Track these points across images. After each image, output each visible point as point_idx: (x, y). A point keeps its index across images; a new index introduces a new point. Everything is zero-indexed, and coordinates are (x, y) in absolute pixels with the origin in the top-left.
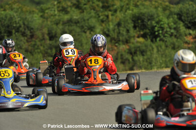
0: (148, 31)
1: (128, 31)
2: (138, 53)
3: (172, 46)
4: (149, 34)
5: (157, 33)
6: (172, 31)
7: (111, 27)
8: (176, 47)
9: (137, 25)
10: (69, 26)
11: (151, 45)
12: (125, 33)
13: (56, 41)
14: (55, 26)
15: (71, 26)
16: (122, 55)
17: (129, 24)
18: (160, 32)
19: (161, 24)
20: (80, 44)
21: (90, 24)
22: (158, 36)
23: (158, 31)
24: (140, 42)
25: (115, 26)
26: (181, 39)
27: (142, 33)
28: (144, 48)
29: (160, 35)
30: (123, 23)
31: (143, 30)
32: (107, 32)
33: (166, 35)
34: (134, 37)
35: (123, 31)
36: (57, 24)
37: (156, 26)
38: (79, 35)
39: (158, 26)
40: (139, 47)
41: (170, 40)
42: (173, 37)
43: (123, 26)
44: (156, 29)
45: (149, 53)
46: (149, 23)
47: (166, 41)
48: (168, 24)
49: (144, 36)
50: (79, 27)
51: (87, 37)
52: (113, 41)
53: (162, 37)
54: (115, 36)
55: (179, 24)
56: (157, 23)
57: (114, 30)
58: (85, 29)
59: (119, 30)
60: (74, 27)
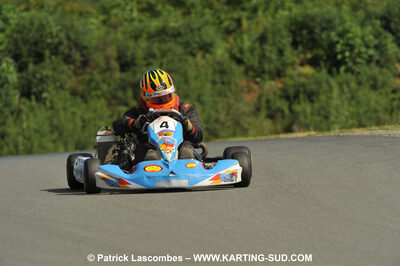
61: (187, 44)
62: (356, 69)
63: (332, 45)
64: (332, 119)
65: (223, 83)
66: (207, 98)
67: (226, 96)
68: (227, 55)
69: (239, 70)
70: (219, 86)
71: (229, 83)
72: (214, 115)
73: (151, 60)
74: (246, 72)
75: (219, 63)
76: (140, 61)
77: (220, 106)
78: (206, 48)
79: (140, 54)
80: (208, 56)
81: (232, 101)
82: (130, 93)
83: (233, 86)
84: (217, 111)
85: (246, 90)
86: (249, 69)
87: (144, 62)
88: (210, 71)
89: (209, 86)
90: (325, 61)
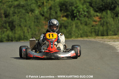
0: (69, 13)
1: (56, 13)
2: (63, 27)
3: (85, 23)
4: (70, 15)
5: (75, 15)
6: (86, 13)
7: (45, 10)
8: (88, 24)
9: (62, 9)
10: (18, 8)
11: (71, 23)
12: (54, 14)
13: (9, 18)
14: (8, 9)
15: (19, 9)
17: (57, 8)
18: (78, 14)
19: (78, 9)
20: (24, 21)
21: (32, 8)
22: (76, 16)
23: (76, 13)
24: (64, 20)
25: (48, 9)
26: (91, 19)
27: (65, 14)
28: (66, 24)
29: (78, 16)
30: (53, 7)
31: (66, 12)
32: (43, 13)
33: (81, 16)
34: (60, 17)
35: (53, 13)
36: (10, 7)
37: (75, 10)
38: (24, 15)
39: (76, 10)
40: (63, 24)
41: (83, 19)
42: (86, 17)
43: (53, 9)
44: (75, 12)
45: (70, 28)
46: (70, 8)
47: (81, 20)
48: (83, 9)
49: (67, 16)
50: (24, 9)
51: (29, 16)
52: (46, 19)
53: (78, 17)
54: (48, 16)
55: (90, 9)
56: (76, 8)
57: (47, 12)
58: (28, 11)
59: (51, 12)
60: (21, 10)
61: (26, 10)
62: (80, 19)
63: (73, 11)
64: (72, 35)
65: (37, 22)
66: (32, 27)
67: (38, 26)
68: (39, 13)
69: (43, 18)
70: (36, 23)
71: (39, 22)
72: (34, 33)
73: (15, 14)
74: (45, 19)
75: (36, 16)
76: (11, 15)
77: (36, 30)
78: (32, 11)
79: (11, 12)
80: (33, 13)
81: (40, 28)
82: (7, 25)
83: (41, 23)
84: (35, 31)
85: (45, 25)
86: (46, 18)
87: (12, 15)
88: (33, 18)
89: (33, 23)
90: (70, 16)
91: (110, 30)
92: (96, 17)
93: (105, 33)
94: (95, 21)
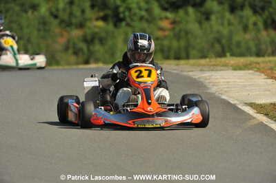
0: (109, 12)
1: (83, 11)
5: (122, 15)
6: (143, 13)
7: (61, 5)
9: (95, 3)
11: (113, 32)
12: (78, 14)
16: (74, 43)
17: (85, 1)
18: (127, 14)
20: (18, 28)
23: (124, 12)
25: (66, 5)
27: (101, 14)
28: (103, 35)
29: (127, 18)
31: (103, 10)
32: (55, 12)
33: (135, 18)
34: (90, 19)
35: (77, 11)
37: (120, 6)
38: (18, 15)
40: (96, 33)
43: (76, 4)
44: (121, 9)
48: (138, 4)
50: (18, 4)
51: (28, 18)
52: (63, 25)
53: (129, 20)
57: (64, 10)
58: (27, 7)
91: (194, 48)
92: (165, 20)
93: (183, 54)
94: (161, 29)
